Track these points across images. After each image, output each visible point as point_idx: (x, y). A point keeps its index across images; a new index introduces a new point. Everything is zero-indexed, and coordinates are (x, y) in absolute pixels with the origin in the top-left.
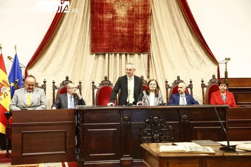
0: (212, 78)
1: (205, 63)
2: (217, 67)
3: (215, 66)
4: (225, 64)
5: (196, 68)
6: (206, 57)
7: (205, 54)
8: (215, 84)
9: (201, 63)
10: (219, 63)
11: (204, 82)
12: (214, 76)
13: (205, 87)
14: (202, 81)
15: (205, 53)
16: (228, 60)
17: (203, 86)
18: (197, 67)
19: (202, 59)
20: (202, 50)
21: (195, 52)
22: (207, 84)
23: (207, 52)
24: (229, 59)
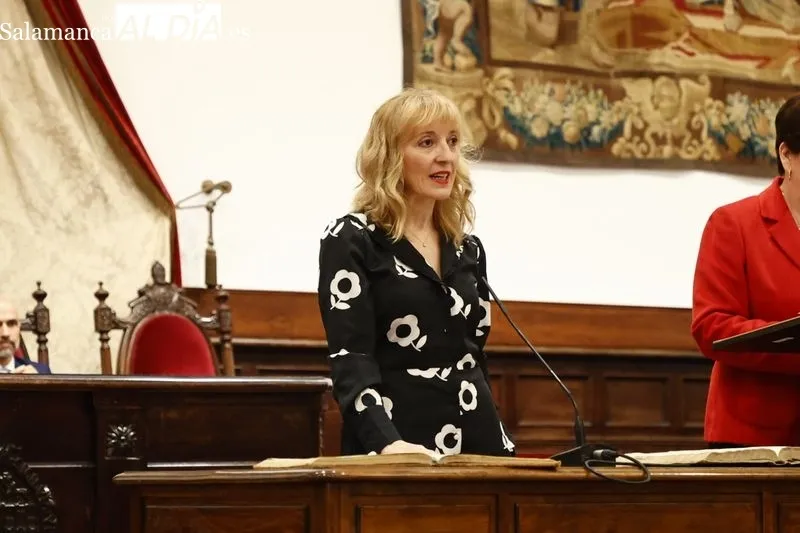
0: (151, 281)
1: (106, 199)
2: (166, 223)
3: (156, 220)
4: (206, 213)
5: (62, 224)
6: (114, 165)
7: (110, 154)
8: (166, 313)
9: (87, 202)
10: (175, 203)
11: (108, 302)
12: (157, 271)
13: (117, 324)
14: (102, 296)
15: (111, 143)
16: (217, 193)
17: (105, 321)
18: (66, 218)
19: (89, 179)
20: (93, 129)
21: (57, 135)
22: (123, 312)
23: (117, 138)
24: (225, 188)
